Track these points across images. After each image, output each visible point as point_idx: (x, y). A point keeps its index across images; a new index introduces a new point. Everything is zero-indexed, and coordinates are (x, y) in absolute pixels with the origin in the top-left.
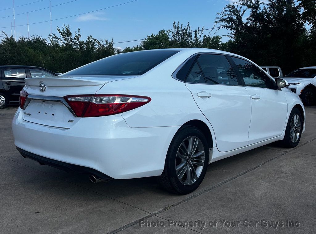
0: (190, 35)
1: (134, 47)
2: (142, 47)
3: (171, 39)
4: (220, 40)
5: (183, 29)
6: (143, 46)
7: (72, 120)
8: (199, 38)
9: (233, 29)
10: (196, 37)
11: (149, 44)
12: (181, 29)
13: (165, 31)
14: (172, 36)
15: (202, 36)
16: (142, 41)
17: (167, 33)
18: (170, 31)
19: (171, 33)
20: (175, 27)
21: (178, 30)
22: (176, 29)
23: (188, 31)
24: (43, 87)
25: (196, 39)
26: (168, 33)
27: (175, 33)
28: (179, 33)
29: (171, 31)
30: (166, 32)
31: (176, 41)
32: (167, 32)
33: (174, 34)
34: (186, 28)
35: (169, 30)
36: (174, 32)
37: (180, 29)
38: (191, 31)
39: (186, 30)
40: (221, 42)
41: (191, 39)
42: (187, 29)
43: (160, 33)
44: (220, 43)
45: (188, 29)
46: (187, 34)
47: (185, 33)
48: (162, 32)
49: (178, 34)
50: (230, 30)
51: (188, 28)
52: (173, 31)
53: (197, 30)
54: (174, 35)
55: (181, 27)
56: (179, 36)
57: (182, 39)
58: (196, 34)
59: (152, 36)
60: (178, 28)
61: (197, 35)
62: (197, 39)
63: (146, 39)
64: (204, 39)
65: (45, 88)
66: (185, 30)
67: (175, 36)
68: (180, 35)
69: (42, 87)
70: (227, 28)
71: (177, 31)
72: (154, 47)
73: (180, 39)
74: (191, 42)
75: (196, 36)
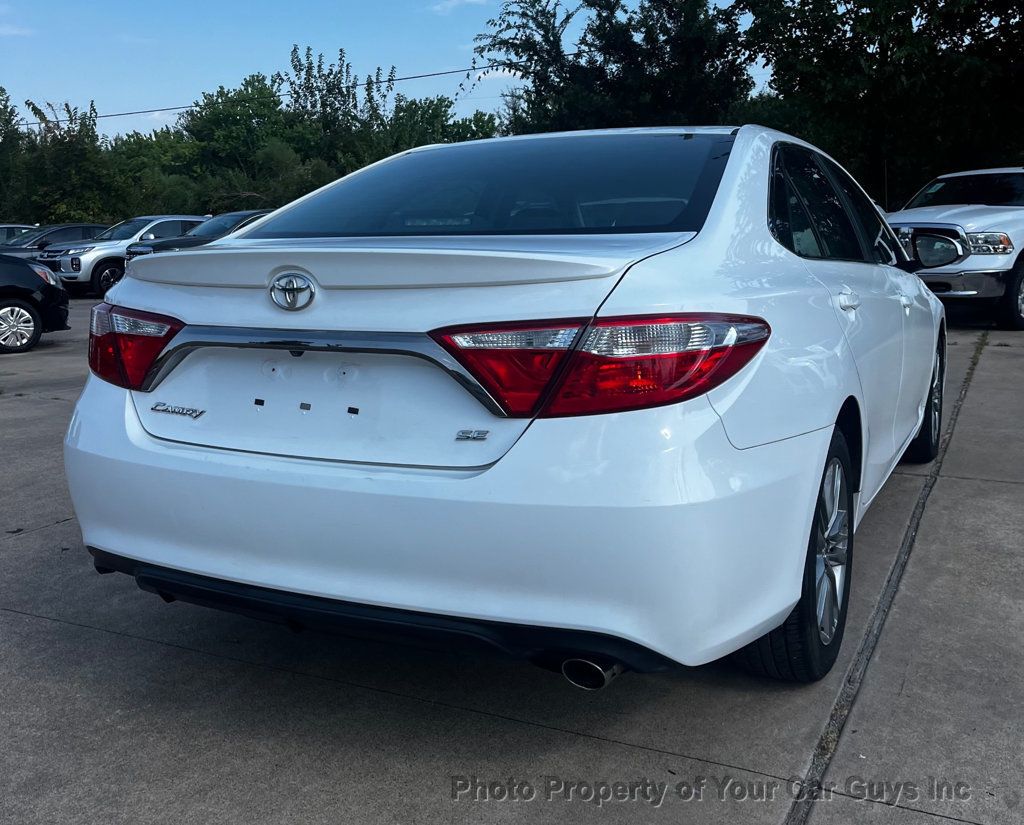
0: (350, 93)
1: (155, 132)
2: (185, 133)
3: (288, 106)
4: (450, 111)
5: (326, 72)
6: (185, 129)
7: (479, 432)
8: (381, 101)
9: (530, 73)
10: (370, 99)
11: (209, 121)
12: (319, 72)
13: (264, 79)
14: (292, 97)
15: (391, 96)
16: (184, 110)
17: (272, 86)
18: (281, 79)
19: (286, 87)
20: (298, 67)
21: (309, 73)
22: (303, 74)
23: (345, 77)
24: (300, 290)
25: (372, 107)
26: (277, 84)
27: (300, 86)
28: (315, 85)
29: (285, 78)
30: (268, 82)
31: (307, 112)
32: (274, 82)
33: (297, 89)
34: (336, 69)
35: (279, 75)
36: (298, 82)
37: (315, 72)
38: (352, 79)
39: (335, 76)
40: (452, 116)
41: (355, 106)
42: (340, 72)
43: (248, 83)
44: (451, 122)
45: (345, 74)
46: (340, 92)
47: (333, 88)
48: (255, 81)
49: (310, 89)
50: (522, 77)
51: (344, 70)
52: (293, 78)
53: (374, 79)
54: (296, 93)
55: (319, 66)
56: (313, 95)
57: (324, 105)
58: (369, 89)
59: (221, 93)
60: (310, 68)
61: (375, 94)
62: (374, 109)
63: (197, 105)
64: (398, 109)
65: (312, 295)
66: (332, 77)
67: (299, 96)
68: (317, 92)
69: (294, 291)
70: (513, 71)
71: (308, 80)
72: (232, 132)
73: (319, 106)
74: (355, 118)
75: (372, 98)
